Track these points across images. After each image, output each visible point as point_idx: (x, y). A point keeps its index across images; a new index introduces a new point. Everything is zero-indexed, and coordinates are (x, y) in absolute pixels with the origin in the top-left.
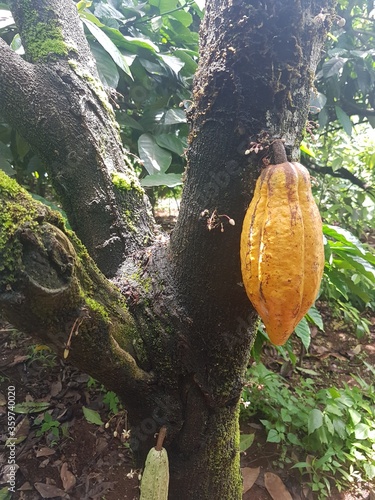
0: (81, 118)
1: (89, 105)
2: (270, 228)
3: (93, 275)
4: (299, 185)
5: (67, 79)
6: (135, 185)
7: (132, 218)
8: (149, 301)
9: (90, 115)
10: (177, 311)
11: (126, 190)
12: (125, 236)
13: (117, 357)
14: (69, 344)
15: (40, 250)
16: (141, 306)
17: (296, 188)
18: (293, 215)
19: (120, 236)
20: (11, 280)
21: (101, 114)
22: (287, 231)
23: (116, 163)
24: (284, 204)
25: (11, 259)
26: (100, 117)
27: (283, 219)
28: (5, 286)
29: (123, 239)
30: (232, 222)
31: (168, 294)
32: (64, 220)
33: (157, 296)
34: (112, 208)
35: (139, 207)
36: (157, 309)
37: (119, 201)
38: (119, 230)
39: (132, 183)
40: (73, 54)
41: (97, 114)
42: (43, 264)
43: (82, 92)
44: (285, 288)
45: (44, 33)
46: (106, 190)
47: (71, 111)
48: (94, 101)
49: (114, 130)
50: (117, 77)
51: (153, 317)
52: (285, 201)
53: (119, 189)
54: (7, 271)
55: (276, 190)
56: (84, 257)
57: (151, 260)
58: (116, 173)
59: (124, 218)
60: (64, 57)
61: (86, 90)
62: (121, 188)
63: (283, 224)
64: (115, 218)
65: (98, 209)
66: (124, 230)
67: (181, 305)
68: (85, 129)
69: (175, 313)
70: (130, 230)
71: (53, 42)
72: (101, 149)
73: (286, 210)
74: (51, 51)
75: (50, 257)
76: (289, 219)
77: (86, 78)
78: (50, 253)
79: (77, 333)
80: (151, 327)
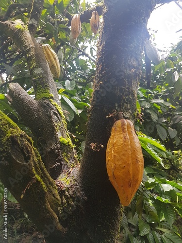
0: (51, 117)
1: (55, 114)
2: (115, 143)
3: (42, 169)
4: (128, 127)
5: (48, 105)
6: (69, 144)
7: (67, 156)
8: (68, 189)
9: (55, 117)
10: (80, 194)
11: (65, 145)
12: (62, 163)
13: (49, 212)
14: (24, 192)
15: (18, 145)
16: (64, 191)
17: (126, 127)
18: (125, 137)
19: (60, 163)
20: (4, 155)
21: (59, 117)
22: (122, 144)
23: (63, 135)
24: (121, 134)
25: (6, 146)
26: (58, 118)
27: (121, 140)
28: (2, 157)
29: (62, 164)
30: (102, 146)
31: (77, 185)
32: (33, 142)
33: (72, 187)
34: (58, 151)
35: (70, 153)
36: (71, 192)
37: (61, 149)
38: (60, 161)
39: (68, 142)
40: (52, 97)
41: (57, 117)
42: (19, 151)
43: (53, 109)
44: (123, 170)
45: (43, 91)
46: (57, 144)
47: (47, 115)
48: (57, 112)
49: (64, 124)
50: (73, 116)
51: (69, 196)
52: (122, 132)
53: (62, 144)
54: (4, 151)
55: (118, 129)
56: (39, 160)
57: (72, 172)
58: (61, 138)
59: (63, 156)
60: (48, 98)
61: (54, 108)
62: (63, 144)
63: (121, 141)
64: (59, 155)
65: (52, 151)
66: (62, 161)
67: (82, 190)
68: (52, 121)
69: (79, 194)
70: (65, 161)
71: (45, 94)
72: (57, 129)
73: (122, 136)
74: (44, 96)
75: (22, 149)
76: (123, 139)
77: (55, 105)
78: (23, 148)
79: (29, 188)
80: (68, 202)
